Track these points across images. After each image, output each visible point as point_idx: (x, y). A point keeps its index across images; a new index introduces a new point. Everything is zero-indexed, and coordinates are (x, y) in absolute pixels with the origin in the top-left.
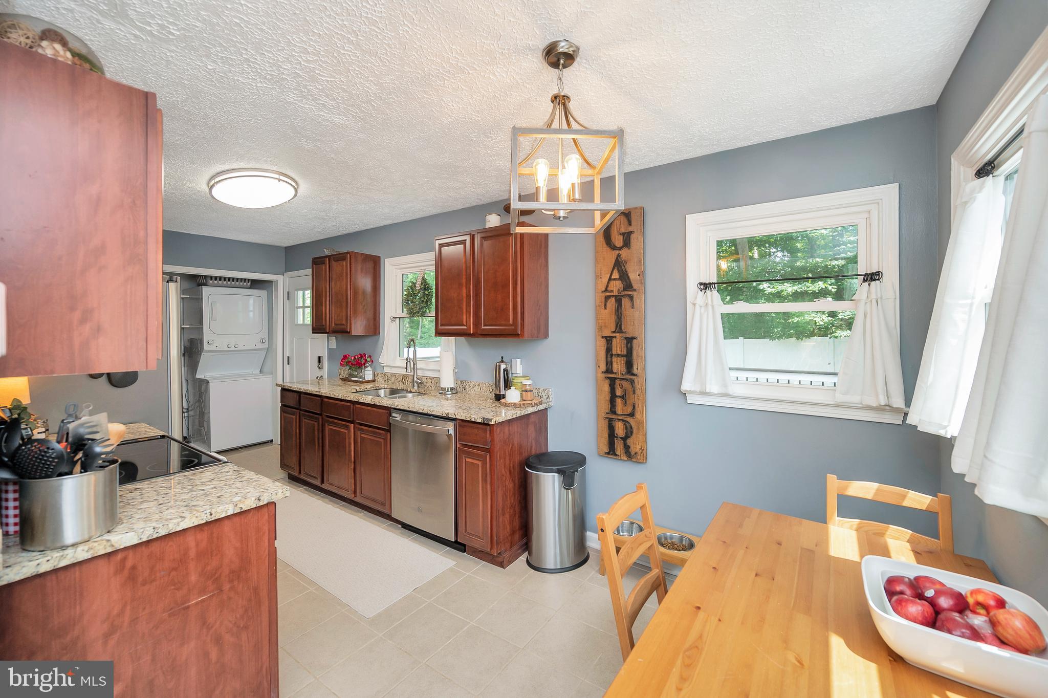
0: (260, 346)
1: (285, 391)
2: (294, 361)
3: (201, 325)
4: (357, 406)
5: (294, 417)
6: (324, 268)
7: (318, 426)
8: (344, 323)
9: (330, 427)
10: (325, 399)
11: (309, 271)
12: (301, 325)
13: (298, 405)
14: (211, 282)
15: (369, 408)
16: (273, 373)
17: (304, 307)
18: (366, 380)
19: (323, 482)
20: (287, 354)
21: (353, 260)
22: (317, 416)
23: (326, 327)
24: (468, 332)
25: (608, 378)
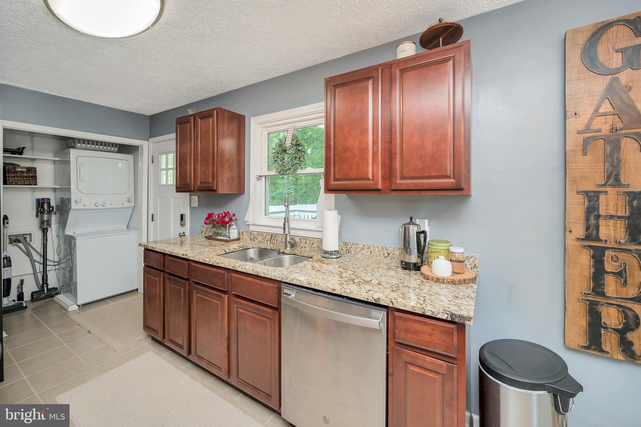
0: (126, 204)
1: (148, 251)
2: (158, 218)
3: (69, 186)
4: (233, 274)
5: (158, 279)
6: (188, 126)
7: (185, 292)
8: (210, 181)
9: (198, 295)
10: (193, 264)
11: (173, 135)
12: (164, 185)
13: (162, 266)
14: (79, 145)
15: (250, 279)
16: (138, 229)
17: (167, 169)
18: (232, 238)
19: (190, 352)
20: (151, 212)
21: (220, 116)
22: (184, 281)
23: (191, 186)
24: (375, 188)
25: (591, 247)
